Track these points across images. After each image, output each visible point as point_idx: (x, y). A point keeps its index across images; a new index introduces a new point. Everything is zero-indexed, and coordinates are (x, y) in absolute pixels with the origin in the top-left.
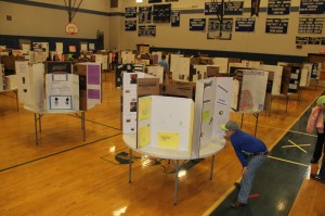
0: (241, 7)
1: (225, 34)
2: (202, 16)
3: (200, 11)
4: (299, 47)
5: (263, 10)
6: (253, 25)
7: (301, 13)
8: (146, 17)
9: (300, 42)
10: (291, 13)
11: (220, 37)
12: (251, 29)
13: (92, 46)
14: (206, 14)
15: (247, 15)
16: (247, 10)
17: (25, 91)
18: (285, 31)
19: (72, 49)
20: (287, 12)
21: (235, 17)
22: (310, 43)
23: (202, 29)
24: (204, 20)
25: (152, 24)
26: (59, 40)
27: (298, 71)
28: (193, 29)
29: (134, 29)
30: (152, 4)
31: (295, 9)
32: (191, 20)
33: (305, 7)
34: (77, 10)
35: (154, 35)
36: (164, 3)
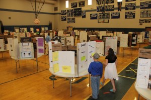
0: (113, 7)
1: (106, 20)
2: (96, 12)
3: (94, 10)
4: (141, 24)
5: (123, 8)
6: (119, 15)
7: (141, 8)
8: (71, 14)
9: (141, 22)
10: (136, 9)
11: (104, 22)
12: (118, 17)
13: (47, 29)
14: (97, 11)
15: (116, 11)
16: (116, 9)
17: (12, 50)
18: (134, 17)
19: (38, 30)
20: (134, 9)
21: (111, 12)
22: (146, 22)
23: (96, 18)
24: (97, 14)
25: (73, 17)
26: (32, 26)
27: (136, 36)
28: (92, 18)
29: (65, 20)
30: (73, 8)
31: (138, 7)
32: (91, 15)
33: (143, 6)
34: (39, 13)
35: (74, 22)
36: (78, 7)
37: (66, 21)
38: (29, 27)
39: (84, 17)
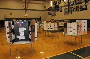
0: (82, 0)
8: (53, 10)
12: (86, 9)
30: (54, 6)
35: (55, 16)
36: (57, 4)
37: (51, 15)
38: (23, 20)
39: (61, 11)
